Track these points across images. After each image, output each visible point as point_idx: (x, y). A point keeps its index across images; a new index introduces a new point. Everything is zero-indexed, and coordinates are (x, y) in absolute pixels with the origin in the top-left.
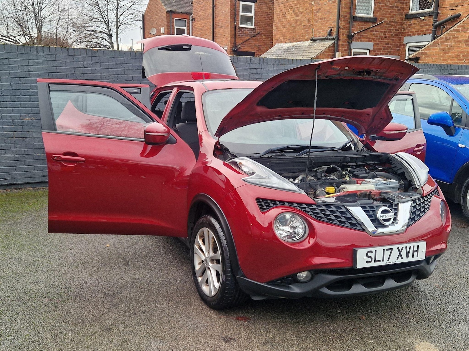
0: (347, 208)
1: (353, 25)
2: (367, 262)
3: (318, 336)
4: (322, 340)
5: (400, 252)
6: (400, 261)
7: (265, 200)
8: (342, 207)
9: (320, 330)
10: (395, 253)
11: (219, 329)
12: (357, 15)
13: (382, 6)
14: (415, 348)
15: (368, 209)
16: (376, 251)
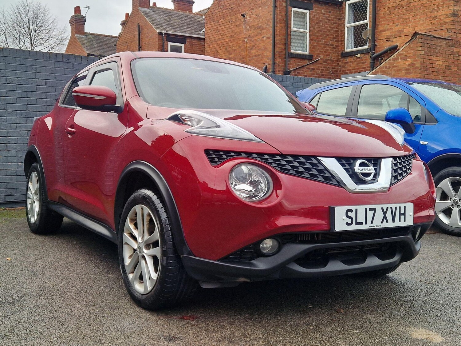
0: (318, 159)
1: (289, 61)
2: (348, 224)
3: (289, 329)
4: (294, 332)
5: (385, 213)
6: (385, 225)
7: (216, 152)
8: (312, 159)
9: (290, 324)
10: (379, 215)
11: (159, 329)
12: (292, 51)
13: (317, 43)
14: (411, 335)
15: (344, 162)
16: (356, 210)
